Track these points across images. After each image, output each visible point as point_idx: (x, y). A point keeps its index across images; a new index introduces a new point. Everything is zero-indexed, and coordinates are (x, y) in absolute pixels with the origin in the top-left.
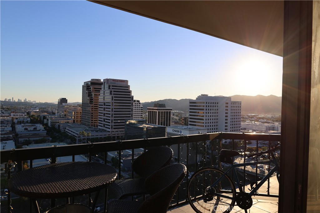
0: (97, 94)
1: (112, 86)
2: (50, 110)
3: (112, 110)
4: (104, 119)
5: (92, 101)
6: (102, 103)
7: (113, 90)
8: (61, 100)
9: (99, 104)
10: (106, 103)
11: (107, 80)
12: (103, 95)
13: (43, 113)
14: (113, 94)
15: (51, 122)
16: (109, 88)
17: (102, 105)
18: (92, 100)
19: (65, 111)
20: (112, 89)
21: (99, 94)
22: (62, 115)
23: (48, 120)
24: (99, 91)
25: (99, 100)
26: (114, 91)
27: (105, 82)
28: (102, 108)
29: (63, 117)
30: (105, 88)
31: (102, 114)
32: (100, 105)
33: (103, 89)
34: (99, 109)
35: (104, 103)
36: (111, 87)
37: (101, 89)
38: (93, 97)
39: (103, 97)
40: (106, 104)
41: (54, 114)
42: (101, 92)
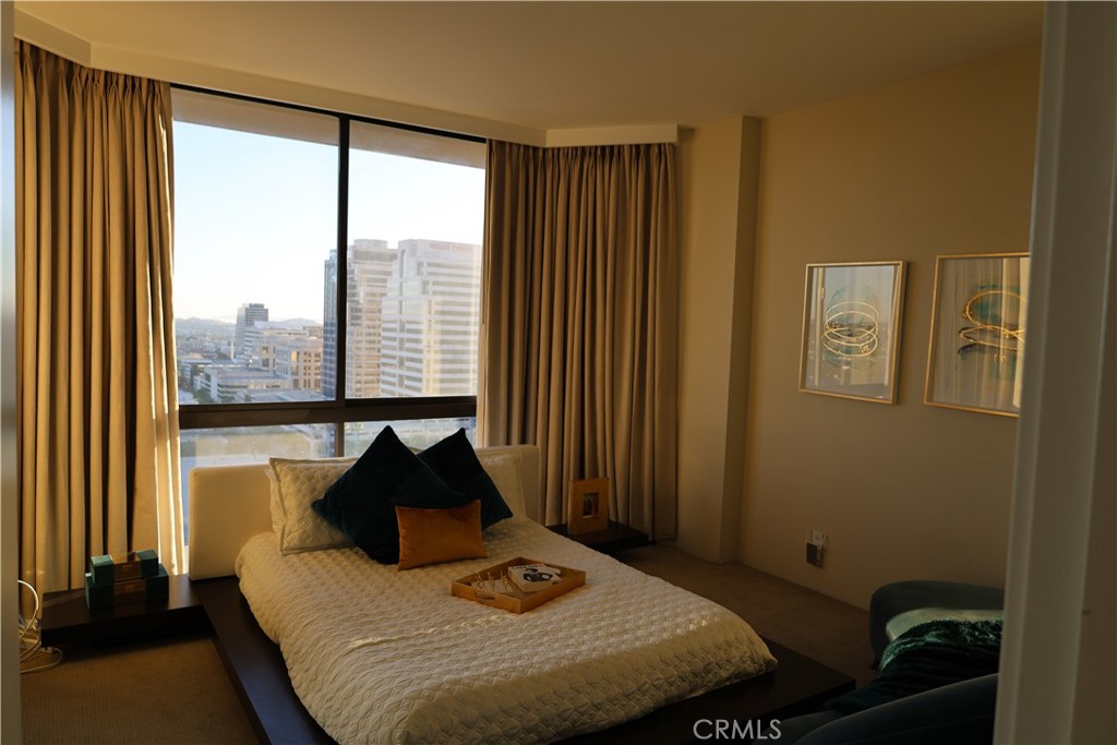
0: (375, 290)
1: (429, 265)
2: (209, 345)
4: (401, 377)
5: (359, 314)
6: (395, 322)
7: (431, 279)
8: (247, 309)
9: (384, 325)
10: (409, 322)
11: (411, 246)
12: (396, 293)
13: (187, 352)
14: (431, 292)
15: (219, 385)
16: (419, 273)
17: (394, 330)
18: (360, 310)
19: (266, 349)
20: (429, 274)
21: (382, 291)
22: (255, 361)
23: (208, 377)
24: (385, 281)
25: (384, 312)
26: (435, 283)
27: (403, 252)
28: (394, 339)
29: (259, 370)
30: (405, 270)
31: (395, 362)
32: (385, 330)
33: (396, 275)
34: (383, 342)
35: (402, 323)
36: (425, 269)
37: (389, 274)
38: (361, 301)
39: (396, 303)
40: (408, 326)
41: (224, 357)
42: (389, 285)
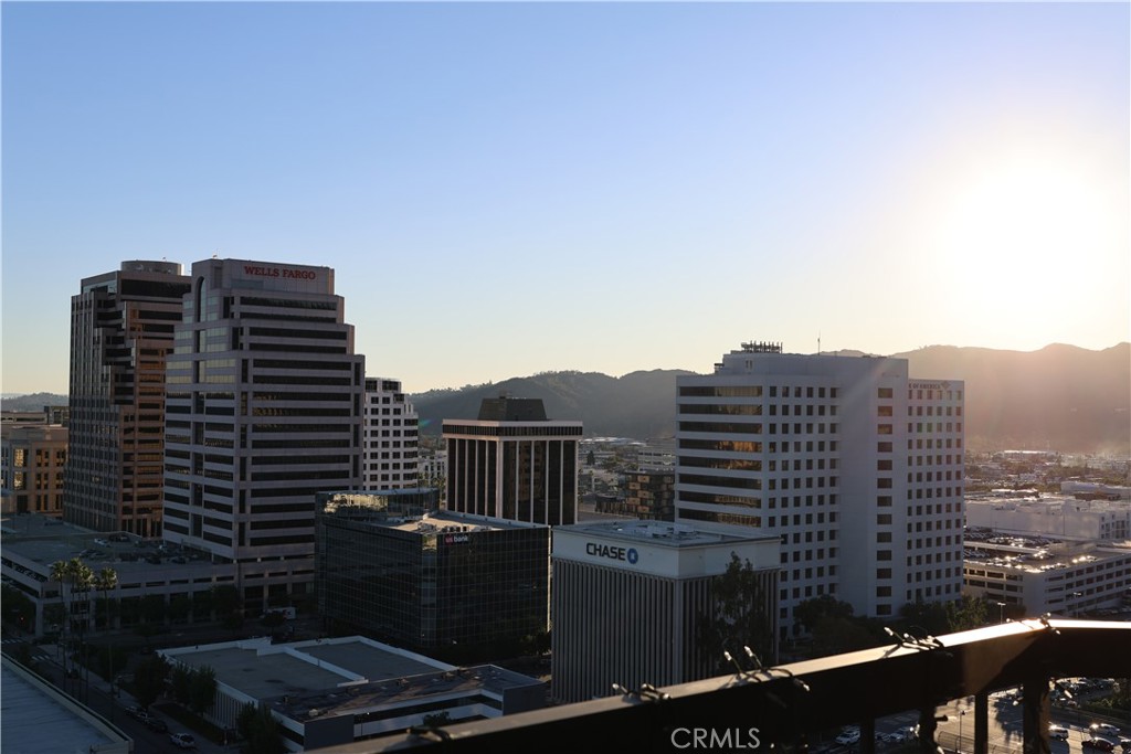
0: (155, 344)
1: (244, 301)
3: (243, 437)
4: (197, 488)
5: (130, 385)
6: (188, 397)
7: (247, 324)
9: (169, 402)
10: (209, 396)
11: (214, 270)
12: (189, 350)
14: (246, 347)
16: (227, 314)
17: (186, 410)
18: (130, 378)
20: (244, 315)
21: (165, 344)
24: (170, 329)
25: (169, 380)
26: (254, 331)
27: (201, 279)
28: (186, 425)
30: (203, 312)
31: (188, 463)
32: (171, 409)
33: (188, 320)
34: (169, 431)
35: (199, 399)
36: (236, 308)
37: (178, 317)
38: (133, 364)
39: (189, 365)
40: (209, 403)
42: (177, 336)
